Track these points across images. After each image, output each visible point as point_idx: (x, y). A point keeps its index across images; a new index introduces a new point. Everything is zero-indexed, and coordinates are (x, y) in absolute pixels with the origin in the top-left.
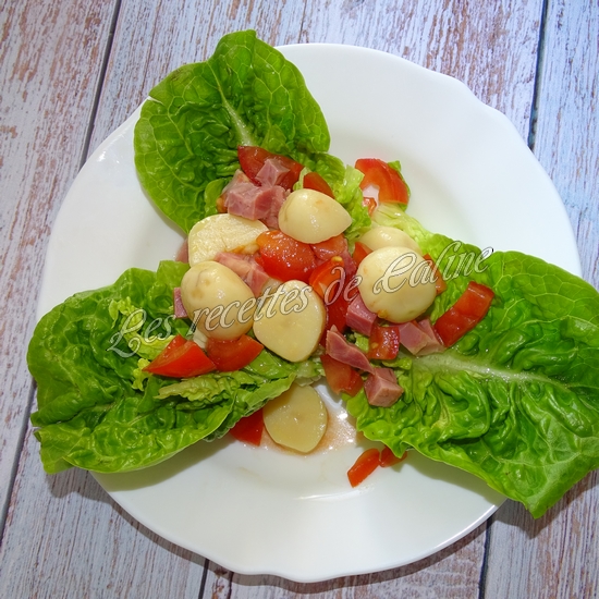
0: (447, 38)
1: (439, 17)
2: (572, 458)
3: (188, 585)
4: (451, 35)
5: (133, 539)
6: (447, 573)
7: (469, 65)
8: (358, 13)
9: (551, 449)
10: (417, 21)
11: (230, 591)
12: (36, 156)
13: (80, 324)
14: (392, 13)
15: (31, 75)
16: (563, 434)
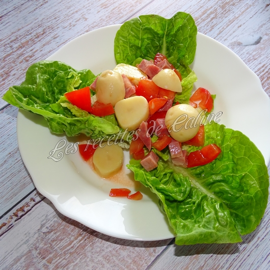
0: (265, 74)
1: (266, 65)
2: (210, 231)
3: (17, 196)
4: (267, 74)
5: (12, 165)
6: (123, 266)
7: (267, 87)
8: (235, 48)
9: (203, 223)
10: (256, 62)
11: (31, 209)
12: (87, 29)
13: (56, 71)
14: (248, 55)
15: (106, 8)
16: (213, 220)
